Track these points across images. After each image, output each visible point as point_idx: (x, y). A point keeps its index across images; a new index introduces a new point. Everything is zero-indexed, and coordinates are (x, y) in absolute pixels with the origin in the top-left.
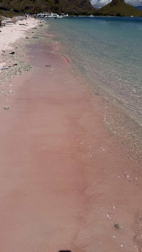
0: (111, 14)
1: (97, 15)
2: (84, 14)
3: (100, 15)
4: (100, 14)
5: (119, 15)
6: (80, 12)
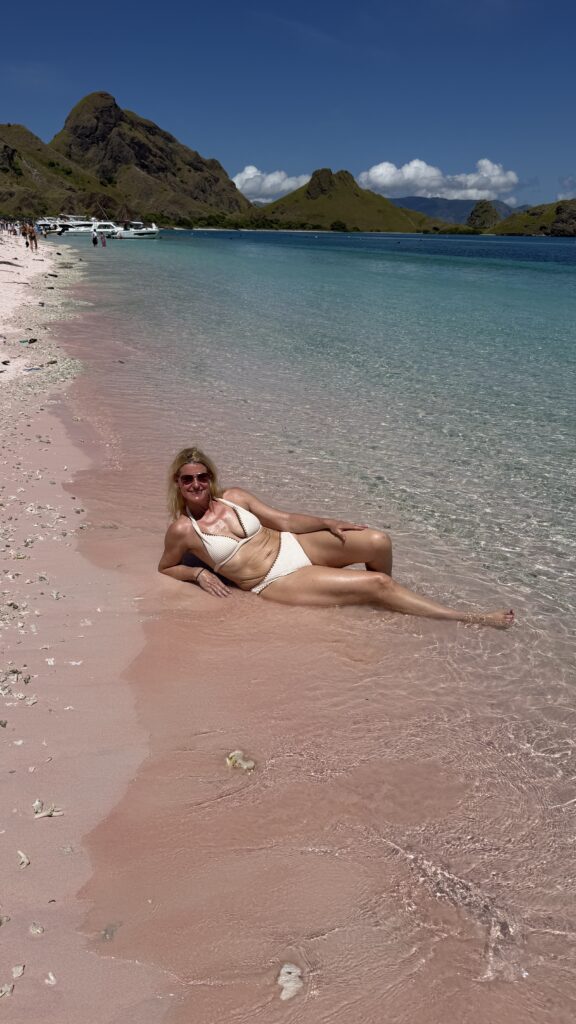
0: (312, 222)
1: (263, 226)
2: (212, 221)
3: (272, 227)
4: (271, 221)
5: (339, 227)
6: (197, 216)
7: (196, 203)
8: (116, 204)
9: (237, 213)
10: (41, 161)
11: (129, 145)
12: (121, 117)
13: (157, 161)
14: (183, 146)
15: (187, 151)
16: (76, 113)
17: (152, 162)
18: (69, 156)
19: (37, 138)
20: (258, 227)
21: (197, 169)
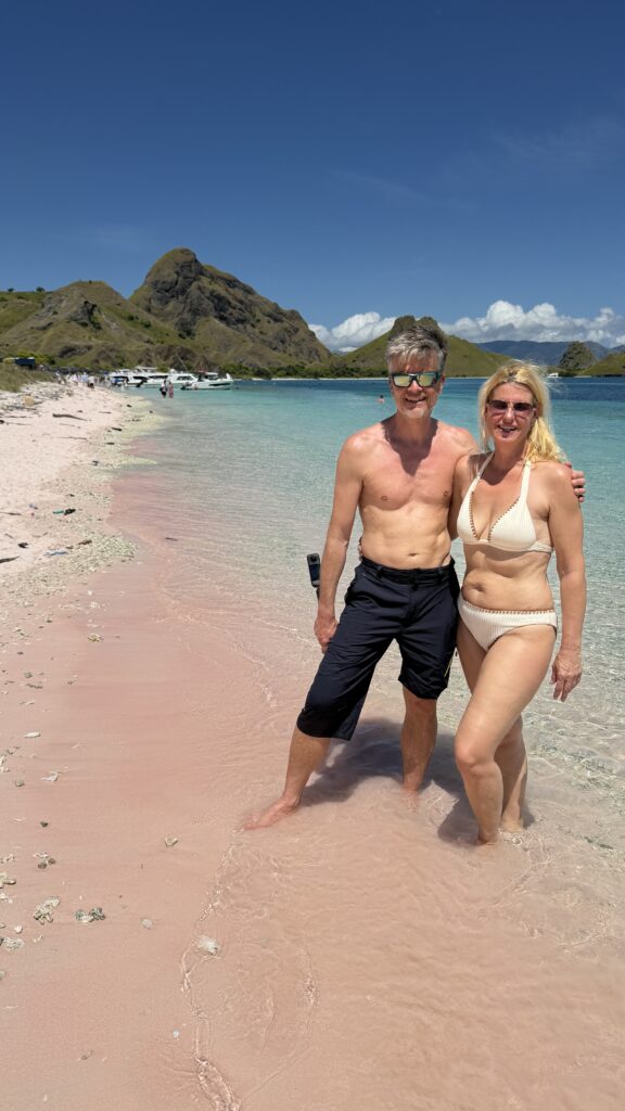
1: (344, 375)
2: (290, 372)
3: (352, 376)
4: (352, 370)
6: (277, 366)
7: (276, 353)
8: (194, 356)
9: (317, 362)
10: (121, 316)
11: (208, 298)
12: (201, 271)
13: (236, 313)
14: (262, 298)
15: (267, 302)
16: (157, 269)
17: (231, 314)
18: (149, 310)
19: (117, 294)
20: (338, 375)
21: (276, 320)
